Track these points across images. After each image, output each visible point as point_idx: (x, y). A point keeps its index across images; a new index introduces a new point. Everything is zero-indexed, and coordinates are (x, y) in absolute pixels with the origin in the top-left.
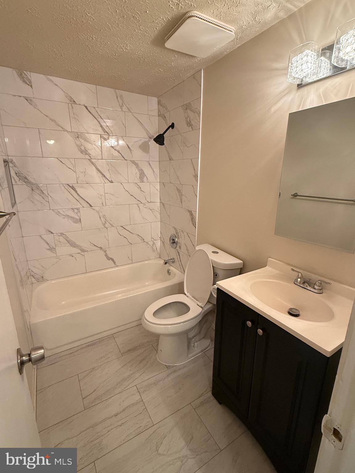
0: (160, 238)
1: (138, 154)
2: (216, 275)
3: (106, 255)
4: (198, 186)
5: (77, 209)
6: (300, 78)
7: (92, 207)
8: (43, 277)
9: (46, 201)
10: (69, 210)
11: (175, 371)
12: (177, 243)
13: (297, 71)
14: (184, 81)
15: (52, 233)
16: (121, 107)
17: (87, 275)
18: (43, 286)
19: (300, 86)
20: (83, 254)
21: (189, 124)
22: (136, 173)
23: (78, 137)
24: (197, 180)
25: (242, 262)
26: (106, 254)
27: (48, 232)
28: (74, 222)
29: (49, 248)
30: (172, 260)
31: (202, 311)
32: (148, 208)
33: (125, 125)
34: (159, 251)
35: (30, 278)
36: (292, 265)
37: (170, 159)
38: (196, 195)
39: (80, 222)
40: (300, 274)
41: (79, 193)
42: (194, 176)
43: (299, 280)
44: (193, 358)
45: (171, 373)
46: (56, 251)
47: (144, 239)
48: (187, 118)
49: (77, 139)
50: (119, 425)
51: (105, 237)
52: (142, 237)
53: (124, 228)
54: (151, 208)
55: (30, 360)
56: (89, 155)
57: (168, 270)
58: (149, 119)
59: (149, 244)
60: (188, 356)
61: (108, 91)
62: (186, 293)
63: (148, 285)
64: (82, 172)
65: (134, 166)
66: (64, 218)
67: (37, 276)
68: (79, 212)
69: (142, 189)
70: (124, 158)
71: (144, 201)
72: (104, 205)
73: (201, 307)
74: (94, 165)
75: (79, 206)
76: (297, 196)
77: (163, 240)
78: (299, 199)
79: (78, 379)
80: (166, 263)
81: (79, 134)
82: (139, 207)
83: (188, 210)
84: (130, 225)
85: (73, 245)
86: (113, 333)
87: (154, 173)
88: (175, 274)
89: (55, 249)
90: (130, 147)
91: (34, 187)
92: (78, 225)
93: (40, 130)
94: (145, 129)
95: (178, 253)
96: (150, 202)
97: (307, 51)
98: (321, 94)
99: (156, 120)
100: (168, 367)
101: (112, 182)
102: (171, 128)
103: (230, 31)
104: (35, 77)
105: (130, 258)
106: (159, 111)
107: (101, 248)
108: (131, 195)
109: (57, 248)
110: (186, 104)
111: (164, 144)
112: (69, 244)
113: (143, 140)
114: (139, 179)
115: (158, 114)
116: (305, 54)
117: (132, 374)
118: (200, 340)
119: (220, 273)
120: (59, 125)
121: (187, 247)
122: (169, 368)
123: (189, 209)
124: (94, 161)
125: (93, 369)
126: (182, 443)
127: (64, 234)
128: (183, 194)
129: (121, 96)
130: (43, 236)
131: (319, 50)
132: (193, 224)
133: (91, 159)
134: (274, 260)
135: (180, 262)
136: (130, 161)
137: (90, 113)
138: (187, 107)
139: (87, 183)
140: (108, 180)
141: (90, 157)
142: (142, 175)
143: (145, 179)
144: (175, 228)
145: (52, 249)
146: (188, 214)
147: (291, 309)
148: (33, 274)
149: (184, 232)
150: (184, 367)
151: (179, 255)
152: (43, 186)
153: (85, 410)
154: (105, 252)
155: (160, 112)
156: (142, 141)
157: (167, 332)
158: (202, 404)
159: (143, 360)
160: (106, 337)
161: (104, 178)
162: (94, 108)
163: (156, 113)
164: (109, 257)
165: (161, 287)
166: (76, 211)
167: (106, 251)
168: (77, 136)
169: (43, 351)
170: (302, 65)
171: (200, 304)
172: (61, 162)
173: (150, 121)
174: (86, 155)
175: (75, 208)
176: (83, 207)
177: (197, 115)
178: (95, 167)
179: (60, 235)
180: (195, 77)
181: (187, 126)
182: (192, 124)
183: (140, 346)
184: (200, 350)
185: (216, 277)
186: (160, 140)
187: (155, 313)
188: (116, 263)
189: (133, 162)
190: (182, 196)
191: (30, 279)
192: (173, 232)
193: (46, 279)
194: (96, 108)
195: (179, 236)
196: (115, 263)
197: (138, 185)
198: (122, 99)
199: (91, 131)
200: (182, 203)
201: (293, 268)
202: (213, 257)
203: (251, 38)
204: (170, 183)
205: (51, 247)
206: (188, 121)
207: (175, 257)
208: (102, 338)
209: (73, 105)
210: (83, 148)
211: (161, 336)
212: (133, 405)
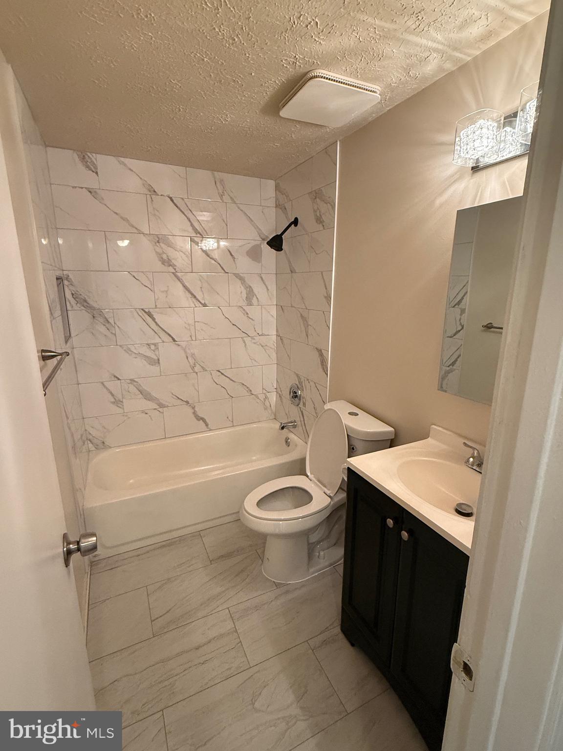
0: (276, 389)
1: (244, 264)
2: (353, 449)
3: (195, 413)
4: (330, 312)
5: (155, 345)
6: (474, 158)
7: (176, 342)
8: (103, 443)
9: (111, 333)
10: (144, 346)
11: (287, 592)
12: (300, 398)
13: (468, 150)
14: (312, 157)
15: (119, 379)
16: (221, 196)
17: (168, 441)
18: (104, 455)
19: (476, 169)
20: (162, 411)
21: (319, 220)
22: (241, 293)
23: (158, 242)
24: (329, 303)
25: (392, 429)
26: (195, 411)
27: (113, 377)
28: (149, 364)
29: (113, 400)
30: (292, 423)
31: (330, 502)
32: (258, 343)
33: (225, 221)
34: (274, 410)
35: (86, 443)
36: (466, 438)
37: (292, 272)
38: (328, 325)
39: (159, 363)
40: (476, 452)
41: (159, 323)
42: (325, 297)
43: (471, 459)
44: (316, 574)
45: (281, 595)
46: (123, 406)
47: (251, 391)
48: (316, 212)
49: (157, 244)
50: (200, 663)
51: (193, 385)
52: (248, 388)
53: (222, 374)
54: (263, 345)
55: (79, 549)
56: (173, 266)
57: (286, 438)
58: (263, 212)
59: (258, 398)
60: (309, 570)
61: (203, 175)
62: (309, 474)
63: (255, 461)
64: (163, 292)
65: (239, 282)
66: (136, 358)
67: (95, 441)
68: (158, 348)
69: (250, 316)
70: (224, 271)
71: (251, 333)
72: (194, 339)
73: (330, 497)
74: (180, 281)
75: (157, 340)
76: (492, 328)
77: (280, 392)
78: (494, 332)
79: (146, 593)
80: (283, 428)
81: (160, 236)
82: (244, 342)
83: (316, 348)
84: (231, 368)
85: (147, 396)
86: (200, 530)
87: (268, 292)
88: (296, 445)
89: (122, 402)
90: (233, 254)
91: (95, 313)
92: (155, 369)
93: (106, 233)
94: (257, 228)
95: (302, 412)
96: (262, 335)
97: (481, 122)
98: (506, 181)
99: (272, 212)
100: (278, 585)
101: (205, 305)
102: (293, 225)
103: (373, 92)
104: (102, 161)
105: (230, 418)
106: (277, 199)
107: (187, 402)
108: (233, 325)
109: (124, 400)
110: (315, 191)
111: (282, 250)
112: (141, 396)
113: (254, 243)
114: (245, 301)
115: (276, 204)
116: (478, 126)
117: (223, 592)
118: (328, 548)
119: (358, 445)
120: (133, 226)
121: (314, 404)
122: (278, 587)
123: (319, 348)
124: (180, 276)
125: (169, 579)
126: (290, 698)
127: (135, 381)
128: (309, 323)
129: (222, 181)
130: (105, 383)
131: (499, 119)
132: (323, 369)
133: (177, 272)
134: (440, 429)
135: (304, 427)
136: (234, 274)
137: (177, 207)
138: (317, 195)
139: (170, 308)
140: (200, 302)
141: (175, 269)
142: (250, 295)
143: (254, 301)
144: (297, 375)
145: (118, 402)
146: (317, 354)
147: (460, 505)
148: (91, 437)
149: (310, 381)
150: (303, 586)
151: (303, 417)
152: (108, 312)
153: (154, 637)
154: (193, 408)
155: (279, 202)
156: (250, 246)
157: (277, 531)
158: (325, 643)
159: (242, 571)
160: (190, 535)
161: (194, 300)
162: (182, 199)
163: (272, 203)
164: (199, 416)
165: (274, 463)
166: (153, 347)
167: (195, 406)
168: (157, 239)
169: (95, 539)
170: (474, 141)
171: (328, 492)
172: (134, 277)
173: (264, 214)
174: (169, 266)
175: (153, 344)
176: (163, 342)
177: (330, 207)
178: (181, 283)
179: (129, 381)
180: (329, 151)
181: (317, 222)
182: (323, 220)
183: (238, 551)
184: (327, 563)
185: (352, 451)
186: (276, 243)
187: (261, 503)
188: (209, 426)
189: (237, 276)
190: (308, 326)
191: (86, 445)
192: (294, 381)
193: (108, 446)
194: (185, 200)
195: (302, 387)
196: (207, 425)
197: (244, 310)
198: (222, 185)
199: (177, 233)
200: (308, 337)
201: (467, 442)
202: (349, 421)
203: (405, 99)
204: (292, 306)
205: (117, 399)
206: (318, 215)
207: (298, 419)
208: (184, 535)
209: (153, 196)
210: (165, 257)
211: (268, 537)
212: (222, 636)
